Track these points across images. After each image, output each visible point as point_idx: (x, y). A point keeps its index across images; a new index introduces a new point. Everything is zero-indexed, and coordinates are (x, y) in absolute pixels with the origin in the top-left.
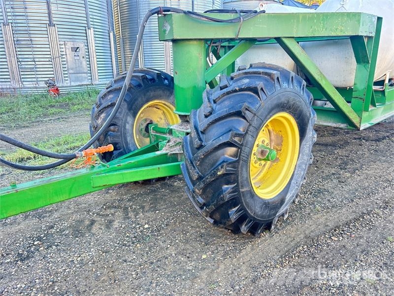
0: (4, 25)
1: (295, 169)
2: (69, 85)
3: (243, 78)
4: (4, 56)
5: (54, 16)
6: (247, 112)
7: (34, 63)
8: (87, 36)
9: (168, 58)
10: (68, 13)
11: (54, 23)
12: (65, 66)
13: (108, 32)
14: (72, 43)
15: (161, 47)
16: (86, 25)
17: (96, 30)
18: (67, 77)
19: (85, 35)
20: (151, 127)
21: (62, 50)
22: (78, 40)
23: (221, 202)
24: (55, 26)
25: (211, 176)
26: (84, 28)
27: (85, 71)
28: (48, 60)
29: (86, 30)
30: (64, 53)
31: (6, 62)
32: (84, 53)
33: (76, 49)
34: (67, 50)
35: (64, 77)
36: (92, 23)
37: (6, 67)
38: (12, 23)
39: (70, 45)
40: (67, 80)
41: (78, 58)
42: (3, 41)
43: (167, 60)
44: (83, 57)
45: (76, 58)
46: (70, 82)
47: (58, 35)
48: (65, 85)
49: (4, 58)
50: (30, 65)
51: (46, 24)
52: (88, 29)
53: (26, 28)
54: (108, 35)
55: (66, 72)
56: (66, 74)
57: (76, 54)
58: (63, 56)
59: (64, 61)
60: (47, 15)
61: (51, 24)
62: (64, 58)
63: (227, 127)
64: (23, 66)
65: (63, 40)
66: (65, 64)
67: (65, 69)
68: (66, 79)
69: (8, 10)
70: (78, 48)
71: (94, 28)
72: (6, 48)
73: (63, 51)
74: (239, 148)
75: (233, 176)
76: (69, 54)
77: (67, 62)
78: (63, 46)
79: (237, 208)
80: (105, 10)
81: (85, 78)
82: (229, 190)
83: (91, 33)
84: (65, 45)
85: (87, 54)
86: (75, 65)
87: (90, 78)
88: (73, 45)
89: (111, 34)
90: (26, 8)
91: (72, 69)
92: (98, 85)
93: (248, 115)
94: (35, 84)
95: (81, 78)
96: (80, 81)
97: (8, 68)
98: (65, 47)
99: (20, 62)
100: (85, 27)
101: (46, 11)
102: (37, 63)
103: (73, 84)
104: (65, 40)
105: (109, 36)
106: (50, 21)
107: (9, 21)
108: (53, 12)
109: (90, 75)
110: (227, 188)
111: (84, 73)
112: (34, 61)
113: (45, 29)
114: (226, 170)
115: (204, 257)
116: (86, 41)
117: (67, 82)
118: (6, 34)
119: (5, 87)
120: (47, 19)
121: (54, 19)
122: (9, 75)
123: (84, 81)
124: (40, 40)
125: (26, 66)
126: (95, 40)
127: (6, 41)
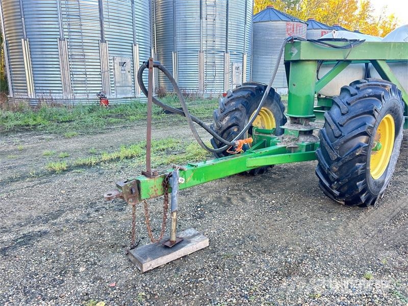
0: (60, 40)
1: (390, 159)
2: (115, 97)
3: (366, 88)
4: (58, 69)
5: (106, 33)
6: (376, 112)
7: (85, 76)
8: (133, 52)
9: (202, 74)
10: (118, 31)
11: (106, 39)
12: (112, 80)
13: (149, 48)
14: (120, 58)
15: (196, 63)
16: (133, 42)
17: (141, 46)
18: (113, 90)
19: (131, 51)
20: (254, 130)
21: (111, 64)
22: (125, 56)
23: (355, 176)
24: (106, 43)
25: (350, 156)
26: (130, 45)
27: (130, 84)
28: (98, 73)
29: (132, 46)
30: (112, 67)
31: (60, 74)
32: (129, 67)
33: (123, 64)
34: (116, 65)
35: (111, 90)
36: (137, 40)
37: (59, 79)
38: (67, 39)
39: (118, 60)
40: (114, 93)
41: (124, 72)
42: (58, 55)
43: (200, 76)
44: (129, 72)
45: (123, 72)
46: (116, 95)
47: (109, 50)
48: (112, 97)
49: (58, 71)
50: (81, 77)
51: (98, 40)
52: (135, 45)
53: (81, 44)
54: (149, 51)
55: (113, 85)
56: (113, 87)
57: (123, 69)
58: (112, 70)
59: (112, 75)
60: (100, 32)
61: (103, 40)
62: (112, 72)
63: (362, 122)
64: (75, 79)
65: (112, 55)
66: (113, 78)
67: (113, 82)
68: (113, 91)
69: (65, 26)
70: (125, 63)
71: (139, 44)
72: (60, 61)
73: (112, 66)
74: (370, 137)
75: (364, 157)
76: (117, 69)
77: (115, 75)
78: (112, 61)
79: (363, 181)
80: (148, 25)
81: (130, 91)
82: (361, 167)
83: (136, 49)
84: (114, 60)
85: (132, 68)
86: (121, 79)
87: (133, 91)
88: (121, 60)
89: (153, 51)
90: (81, 25)
91: (119, 82)
92: (140, 98)
93: (376, 114)
94: (85, 96)
95: (126, 91)
96: (125, 94)
97: (61, 81)
98: (114, 62)
99: (72, 74)
100: (132, 44)
101: (99, 29)
102: (88, 76)
103: (119, 96)
104: (114, 55)
105: (151, 53)
106: (102, 37)
107: (65, 37)
108: (105, 29)
109: (133, 88)
110: (360, 166)
111: (129, 86)
112: (86, 75)
113: (97, 45)
114: (362, 152)
115: (333, 219)
116: (132, 57)
117: (113, 94)
118: (61, 48)
119: (59, 98)
120: (100, 35)
121: (106, 36)
122: (61, 87)
123: (129, 94)
124: (92, 55)
125: (78, 79)
126: (140, 56)
127: (61, 55)
